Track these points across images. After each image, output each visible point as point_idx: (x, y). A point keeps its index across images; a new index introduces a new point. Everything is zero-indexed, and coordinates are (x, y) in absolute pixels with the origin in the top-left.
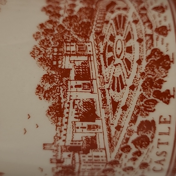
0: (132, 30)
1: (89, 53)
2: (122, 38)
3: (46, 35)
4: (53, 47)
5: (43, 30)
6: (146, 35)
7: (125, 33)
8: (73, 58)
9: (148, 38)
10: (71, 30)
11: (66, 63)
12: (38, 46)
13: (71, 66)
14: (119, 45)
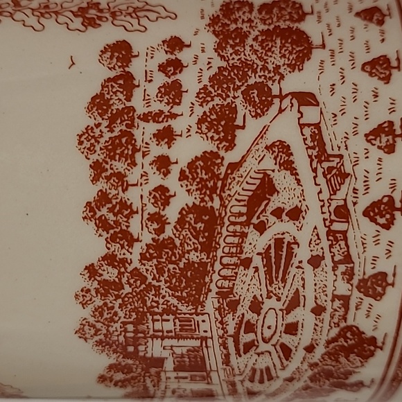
0: (303, 287)
1: (202, 334)
2: (279, 305)
3: (105, 295)
4: (124, 323)
5: (96, 284)
6: (335, 297)
7: (286, 293)
8: (167, 342)
9: (337, 303)
10: (162, 284)
11: (155, 349)
12: (92, 320)
13: (166, 354)
14: (271, 320)
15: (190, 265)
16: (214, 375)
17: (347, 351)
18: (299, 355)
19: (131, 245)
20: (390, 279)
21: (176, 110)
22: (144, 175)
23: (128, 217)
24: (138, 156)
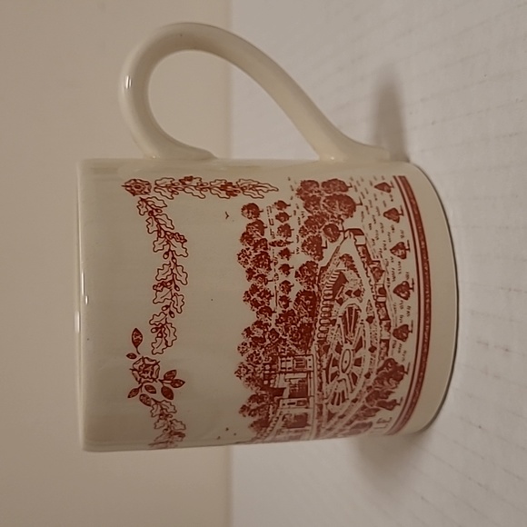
0: (364, 335)
1: (309, 369)
2: (351, 347)
3: (255, 347)
4: (265, 364)
5: (250, 340)
6: (381, 341)
7: (355, 340)
8: (288, 376)
9: (383, 344)
10: (287, 338)
11: (280, 382)
12: (246, 363)
13: (286, 385)
14: (347, 358)
15: (303, 325)
16: (311, 399)
17: (388, 376)
18: (361, 380)
19: (270, 315)
20: (410, 329)
21: (289, 240)
22: (276, 275)
23: (269, 299)
24: (272, 265)
